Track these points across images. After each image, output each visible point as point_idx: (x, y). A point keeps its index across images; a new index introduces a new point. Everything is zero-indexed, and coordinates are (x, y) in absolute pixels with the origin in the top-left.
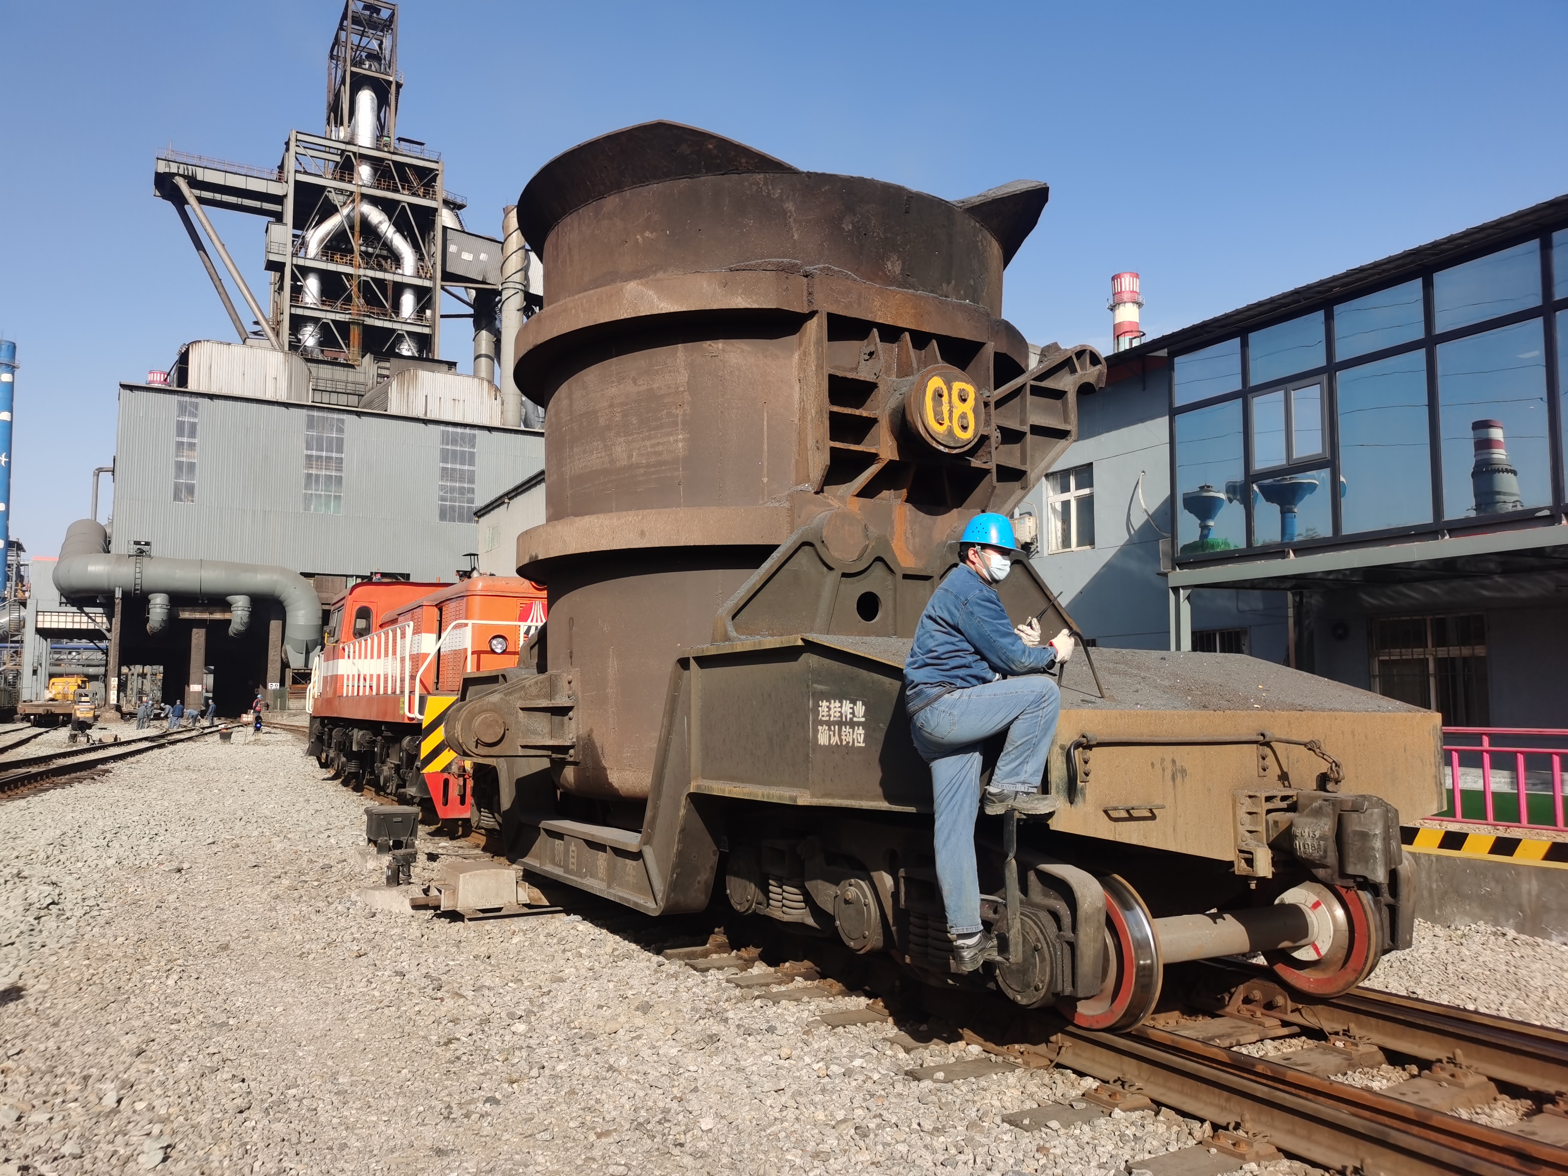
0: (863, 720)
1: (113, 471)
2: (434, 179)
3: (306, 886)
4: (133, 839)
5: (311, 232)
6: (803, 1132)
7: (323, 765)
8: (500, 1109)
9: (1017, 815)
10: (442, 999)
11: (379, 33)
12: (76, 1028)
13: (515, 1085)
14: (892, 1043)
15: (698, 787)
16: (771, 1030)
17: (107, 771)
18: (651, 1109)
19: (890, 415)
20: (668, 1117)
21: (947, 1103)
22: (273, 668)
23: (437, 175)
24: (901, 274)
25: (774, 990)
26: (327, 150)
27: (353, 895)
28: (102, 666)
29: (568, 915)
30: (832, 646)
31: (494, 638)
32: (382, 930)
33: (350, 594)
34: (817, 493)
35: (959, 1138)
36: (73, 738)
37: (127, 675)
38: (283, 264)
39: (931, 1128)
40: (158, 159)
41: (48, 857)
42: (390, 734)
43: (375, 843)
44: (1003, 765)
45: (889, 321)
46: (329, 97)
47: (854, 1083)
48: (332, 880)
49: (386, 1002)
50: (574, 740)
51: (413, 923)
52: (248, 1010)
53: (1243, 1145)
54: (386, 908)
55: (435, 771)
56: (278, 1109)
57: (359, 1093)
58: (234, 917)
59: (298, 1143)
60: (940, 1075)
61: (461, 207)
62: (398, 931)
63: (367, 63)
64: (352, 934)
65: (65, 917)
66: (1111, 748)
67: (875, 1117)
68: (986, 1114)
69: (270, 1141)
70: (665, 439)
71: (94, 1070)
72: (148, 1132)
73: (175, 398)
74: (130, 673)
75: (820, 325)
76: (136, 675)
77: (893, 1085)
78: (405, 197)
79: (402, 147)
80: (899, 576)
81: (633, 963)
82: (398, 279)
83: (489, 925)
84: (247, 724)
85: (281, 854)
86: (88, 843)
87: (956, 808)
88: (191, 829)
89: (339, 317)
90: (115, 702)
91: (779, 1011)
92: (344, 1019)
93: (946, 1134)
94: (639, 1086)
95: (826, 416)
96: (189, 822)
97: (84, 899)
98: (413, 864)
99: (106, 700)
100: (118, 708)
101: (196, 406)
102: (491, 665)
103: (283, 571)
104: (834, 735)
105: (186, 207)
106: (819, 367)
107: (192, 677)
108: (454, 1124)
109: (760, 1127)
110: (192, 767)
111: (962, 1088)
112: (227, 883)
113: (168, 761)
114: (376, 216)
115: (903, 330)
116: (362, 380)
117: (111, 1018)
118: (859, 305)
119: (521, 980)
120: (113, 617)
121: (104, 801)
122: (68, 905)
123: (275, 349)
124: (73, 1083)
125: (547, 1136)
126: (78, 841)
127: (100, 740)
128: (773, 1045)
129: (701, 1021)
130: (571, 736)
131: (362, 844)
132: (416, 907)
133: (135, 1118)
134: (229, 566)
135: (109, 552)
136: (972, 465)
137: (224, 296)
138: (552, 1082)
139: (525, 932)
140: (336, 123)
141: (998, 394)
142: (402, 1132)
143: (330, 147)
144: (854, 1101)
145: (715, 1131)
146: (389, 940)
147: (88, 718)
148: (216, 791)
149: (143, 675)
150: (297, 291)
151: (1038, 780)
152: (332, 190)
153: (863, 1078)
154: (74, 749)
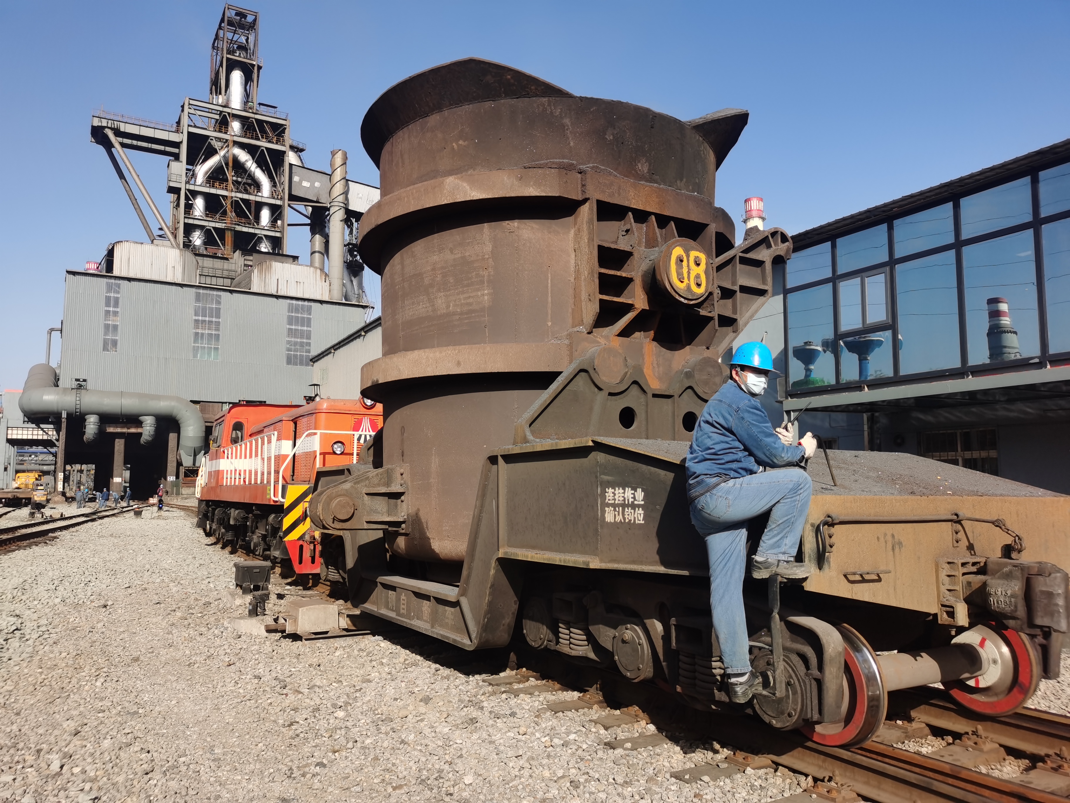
0: (643, 503)
1: (61, 331)
2: (283, 131)
3: (193, 616)
4: (73, 585)
5: (199, 167)
6: (534, 785)
7: (208, 534)
8: (326, 770)
9: (779, 579)
10: (287, 695)
11: (246, 32)
12: (32, 716)
13: (336, 754)
14: (596, 723)
15: (506, 553)
16: (513, 714)
17: (56, 538)
18: (430, 769)
19: (642, 276)
20: (442, 775)
21: (633, 764)
22: (171, 466)
23: (285, 128)
24: (648, 172)
25: (515, 687)
26: (210, 111)
27: (225, 623)
28: (52, 465)
29: (374, 636)
30: (618, 446)
31: (335, 443)
32: (245, 647)
33: (229, 413)
34: (589, 333)
35: (641, 788)
36: (32, 514)
37: (70, 471)
38: (180, 189)
39: (622, 781)
40: (93, 116)
41: (13, 598)
42: (259, 512)
43: (241, 587)
44: (767, 540)
45: (640, 207)
46: (211, 75)
47: (570, 751)
48: (211, 613)
49: (248, 697)
50: (405, 517)
51: (267, 642)
52: (152, 704)
53: (834, 792)
54: (248, 632)
55: (293, 539)
56: (173, 772)
57: (229, 760)
58: (143, 638)
59: (186, 795)
60: (628, 745)
61: (302, 150)
62: (256, 647)
63: (238, 52)
64: (225, 650)
65: (25, 639)
66: (847, 526)
67: (583, 774)
68: (659, 771)
69: (167, 794)
70: (474, 294)
71: (44, 746)
72: (82, 788)
73: (105, 280)
74: (72, 470)
75: (591, 209)
76: (76, 471)
77: (596, 752)
78: (263, 144)
79: (261, 109)
80: (650, 395)
81: (418, 669)
82: (258, 199)
83: (319, 643)
84: (153, 505)
85: (176, 595)
86: (42, 588)
87: (729, 573)
88: (114, 577)
89: (218, 225)
90: (62, 490)
91: (518, 702)
92: (219, 709)
93: (632, 786)
94: (422, 754)
95: (596, 276)
96: (112, 572)
97: (39, 627)
98: (267, 601)
99: (55, 488)
100: (63, 494)
101: (119, 286)
102: (334, 463)
103: (179, 399)
104: (619, 515)
105: (113, 149)
106: (591, 240)
107: (115, 472)
108: (294, 781)
109: (505, 782)
110: (114, 535)
111: (643, 754)
112: (138, 615)
113: (98, 531)
114: (243, 156)
115: (650, 214)
116: (233, 268)
117: (56, 709)
118: (619, 194)
119: (341, 681)
120: (61, 431)
121: (53, 558)
122: (27, 631)
123: (173, 247)
124: (30, 754)
125: (358, 789)
126: (35, 586)
127: (51, 516)
128: (514, 725)
129: (465, 709)
130: (403, 514)
131: (232, 587)
132: (269, 631)
133: (73, 778)
134: (141, 396)
135: (58, 386)
136: (701, 314)
137: (138, 210)
138: (362, 751)
139: (344, 648)
140: (216, 93)
141: (718, 262)
142: (258, 786)
143: (212, 109)
144: (570, 763)
145: (474, 784)
146: (250, 654)
147: (43, 501)
148: (131, 551)
149: (81, 471)
150: (189, 207)
151: (794, 552)
152: (213, 138)
153: (575, 747)
154: (33, 522)
